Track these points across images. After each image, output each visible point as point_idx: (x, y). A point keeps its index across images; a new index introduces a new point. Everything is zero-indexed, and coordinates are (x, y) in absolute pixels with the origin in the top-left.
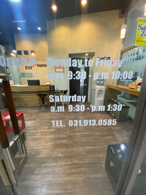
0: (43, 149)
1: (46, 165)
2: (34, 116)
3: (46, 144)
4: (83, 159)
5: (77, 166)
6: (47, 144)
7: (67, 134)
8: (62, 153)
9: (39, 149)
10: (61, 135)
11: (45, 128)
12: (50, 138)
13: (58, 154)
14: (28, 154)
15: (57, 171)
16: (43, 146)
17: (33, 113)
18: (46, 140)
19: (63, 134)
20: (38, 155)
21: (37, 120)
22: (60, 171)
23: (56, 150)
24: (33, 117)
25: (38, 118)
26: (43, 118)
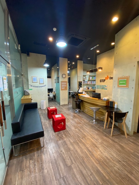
0: (49, 154)
1: (37, 164)
2: (80, 124)
3: (54, 152)
7: (73, 163)
8: (47, 171)
9: (48, 151)
10: (68, 159)
11: (71, 140)
12: (61, 151)
13: (46, 169)
15: (31, 176)
17: (83, 122)
18: (58, 150)
19: (71, 160)
20: (43, 154)
21: (76, 130)
22: (31, 178)
24: (78, 125)
25: (79, 128)
26: (82, 131)
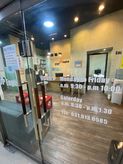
0: (60, 125)
1: (61, 137)
2: (57, 99)
4: (90, 145)
5: (83, 147)
6: (63, 122)
7: (79, 119)
8: (73, 133)
9: (58, 124)
10: (75, 119)
14: (51, 125)
15: (68, 145)
16: (60, 122)
17: (57, 97)
18: (63, 119)
20: (56, 128)
22: (69, 145)
23: (69, 129)
25: (59, 101)
